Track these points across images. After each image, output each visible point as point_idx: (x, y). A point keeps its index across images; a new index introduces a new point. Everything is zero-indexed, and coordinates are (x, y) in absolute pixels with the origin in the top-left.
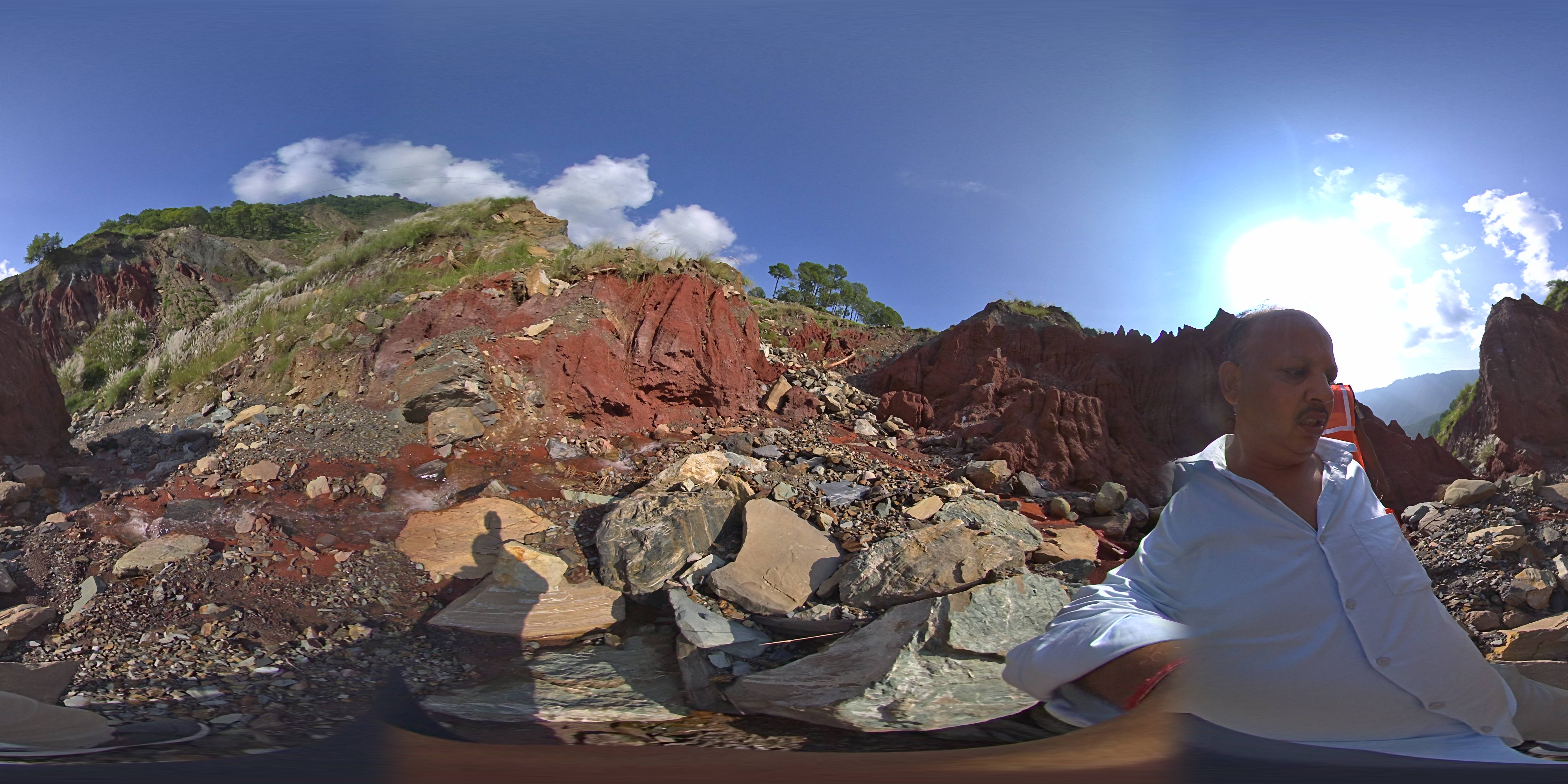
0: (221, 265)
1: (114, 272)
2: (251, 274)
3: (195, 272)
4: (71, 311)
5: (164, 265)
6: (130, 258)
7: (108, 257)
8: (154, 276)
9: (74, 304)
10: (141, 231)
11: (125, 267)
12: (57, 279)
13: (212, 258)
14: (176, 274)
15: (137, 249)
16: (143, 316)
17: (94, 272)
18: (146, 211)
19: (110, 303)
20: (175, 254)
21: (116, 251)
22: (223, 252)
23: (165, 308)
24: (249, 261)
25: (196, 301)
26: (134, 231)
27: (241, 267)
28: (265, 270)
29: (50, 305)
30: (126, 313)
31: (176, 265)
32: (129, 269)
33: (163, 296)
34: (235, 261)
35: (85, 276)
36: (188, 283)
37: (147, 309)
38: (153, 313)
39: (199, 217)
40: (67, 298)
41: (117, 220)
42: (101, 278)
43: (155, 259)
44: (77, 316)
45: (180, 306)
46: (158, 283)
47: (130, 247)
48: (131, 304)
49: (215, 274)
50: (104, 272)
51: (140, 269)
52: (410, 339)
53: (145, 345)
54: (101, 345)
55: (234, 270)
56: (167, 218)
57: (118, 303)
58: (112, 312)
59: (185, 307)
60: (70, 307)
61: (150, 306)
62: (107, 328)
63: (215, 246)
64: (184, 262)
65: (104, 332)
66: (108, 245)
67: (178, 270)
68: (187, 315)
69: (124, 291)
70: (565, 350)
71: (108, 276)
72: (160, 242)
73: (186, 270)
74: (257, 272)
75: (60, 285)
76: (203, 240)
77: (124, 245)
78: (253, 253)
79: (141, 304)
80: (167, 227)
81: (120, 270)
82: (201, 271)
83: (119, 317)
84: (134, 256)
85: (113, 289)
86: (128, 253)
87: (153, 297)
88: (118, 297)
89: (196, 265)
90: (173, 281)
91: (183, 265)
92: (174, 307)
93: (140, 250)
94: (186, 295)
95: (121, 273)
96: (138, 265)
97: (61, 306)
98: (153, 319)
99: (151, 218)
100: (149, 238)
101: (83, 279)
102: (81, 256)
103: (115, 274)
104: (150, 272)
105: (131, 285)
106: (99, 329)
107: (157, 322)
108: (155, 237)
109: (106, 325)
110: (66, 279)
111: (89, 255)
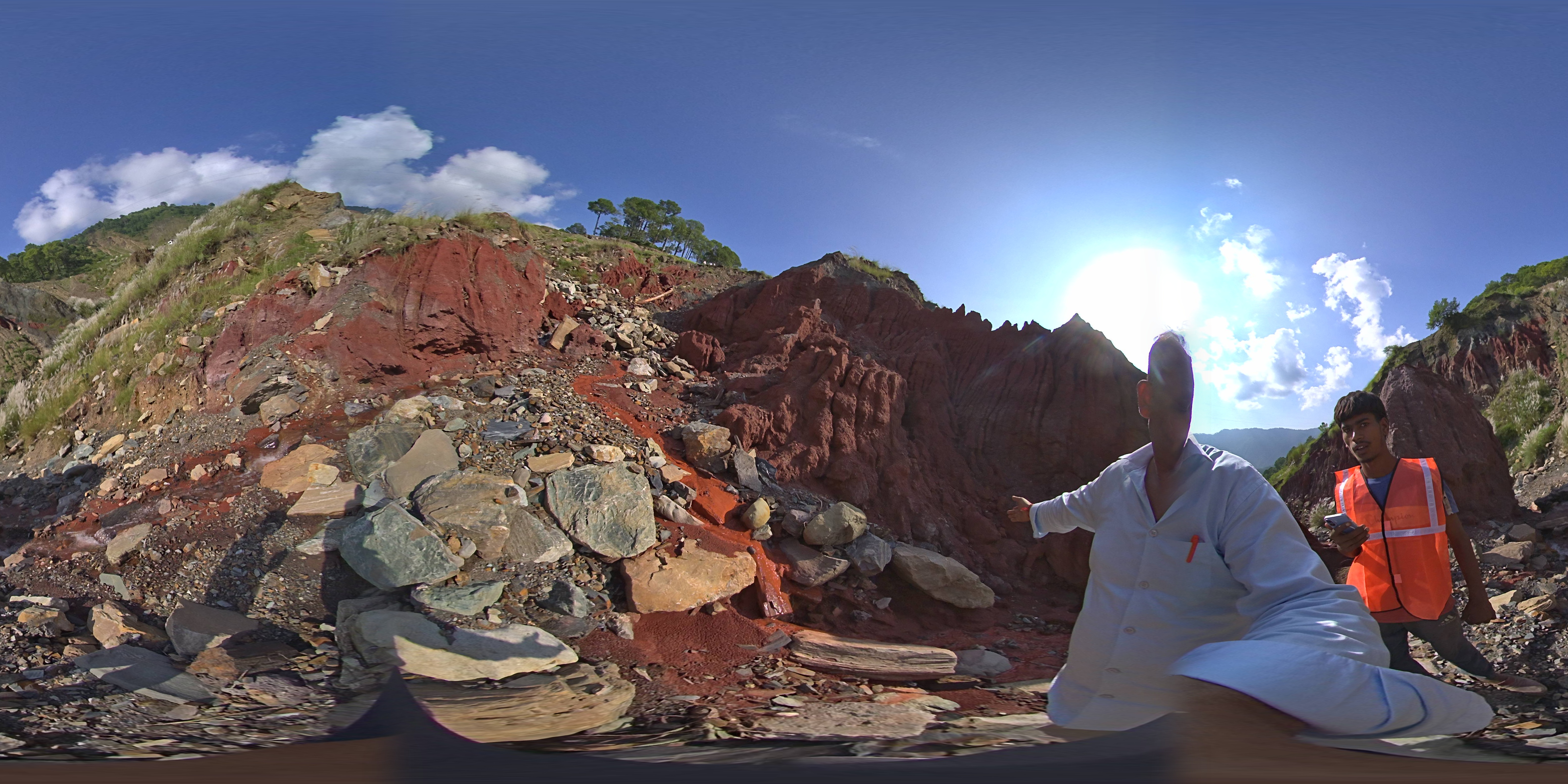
1: (1508, 333)
4: (1474, 375)
5: (1551, 320)
6: (1519, 318)
7: (1501, 319)
8: (1544, 333)
9: (1476, 368)
10: (1523, 289)
11: (1517, 326)
12: (1457, 345)
16: (1542, 374)
17: (1491, 335)
18: (1522, 269)
19: (1510, 364)
20: (1558, 308)
21: (1507, 312)
23: (1562, 363)
26: (1517, 290)
29: (1453, 370)
30: (1527, 372)
31: (1562, 319)
32: (1521, 329)
33: (1557, 351)
35: (1483, 340)
37: (1545, 366)
38: (1551, 370)
40: (1469, 363)
41: (1500, 281)
42: (1498, 340)
43: (1542, 316)
44: (1480, 380)
46: (1549, 339)
47: (1518, 307)
48: (1529, 364)
50: (1499, 334)
51: (1531, 328)
53: (1550, 402)
54: (1507, 407)
56: (1542, 273)
57: (1517, 364)
58: (1513, 373)
60: (1473, 371)
61: (1547, 363)
62: (1511, 390)
65: (1508, 393)
66: (1498, 307)
69: (1521, 351)
71: (1504, 338)
72: (1543, 298)
75: (1461, 350)
77: (1513, 305)
79: (1538, 362)
80: (1544, 282)
81: (1514, 331)
83: (1521, 378)
84: (1523, 315)
85: (1510, 350)
86: (1517, 313)
87: (1548, 352)
88: (1516, 358)
90: (1563, 335)
93: (1527, 308)
95: (1515, 333)
96: (1528, 324)
97: (1464, 371)
98: (1552, 374)
99: (1529, 275)
100: (1532, 296)
101: (1482, 343)
102: (1476, 318)
103: (1509, 335)
104: (1540, 329)
105: (1526, 344)
106: (1503, 391)
107: (1556, 378)
108: (1537, 293)
109: (1510, 386)
110: (1465, 344)
111: (1483, 318)
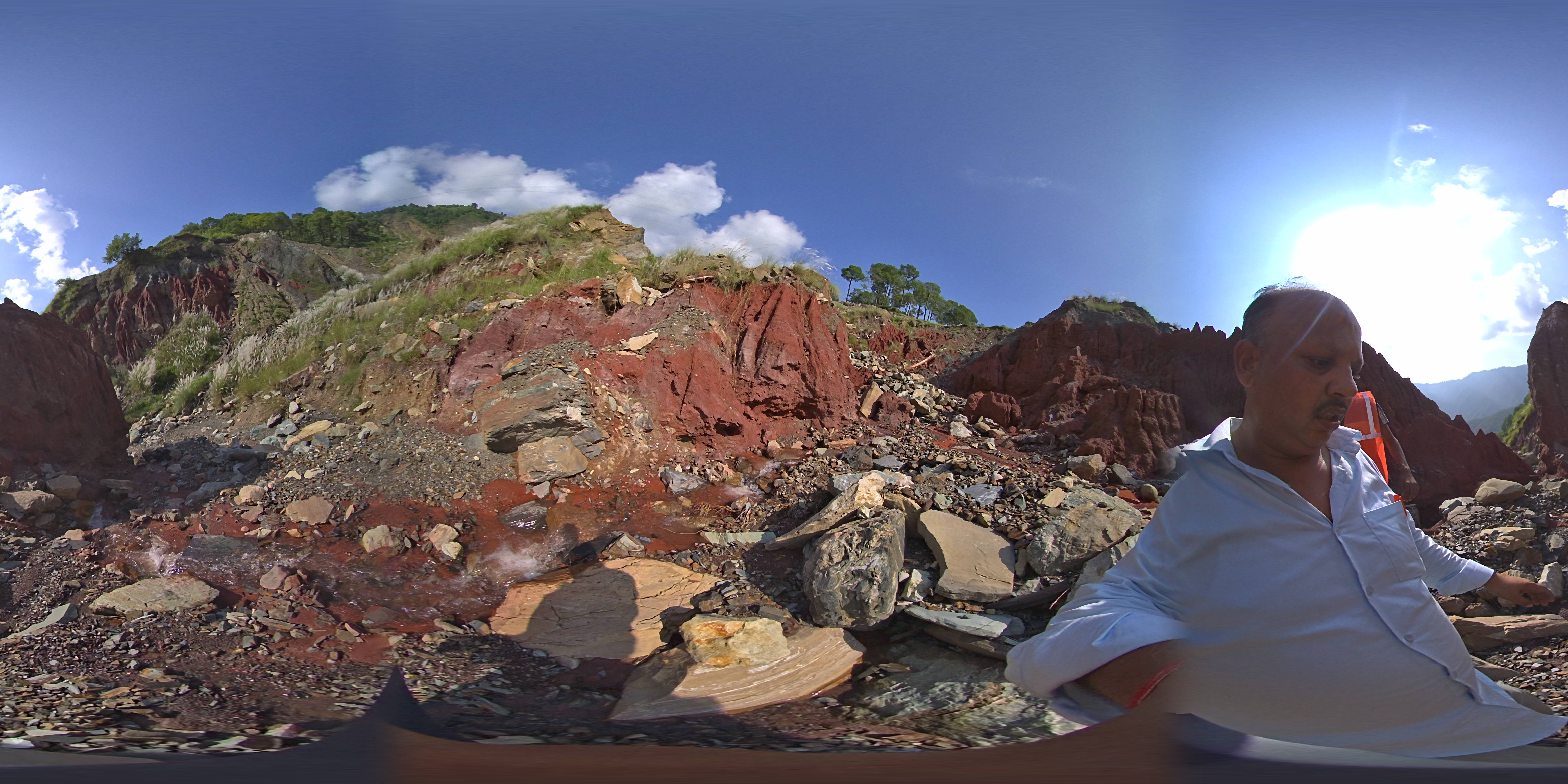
0: (299, 272)
1: (191, 275)
2: (328, 281)
3: (273, 278)
4: (145, 313)
5: (242, 269)
6: (209, 261)
7: (187, 260)
8: (232, 280)
9: (149, 306)
10: (222, 235)
11: (202, 270)
12: (134, 280)
13: (290, 264)
14: (254, 279)
15: (216, 253)
16: (217, 321)
17: (172, 275)
18: (229, 215)
19: (186, 306)
20: (254, 259)
21: (195, 254)
22: (301, 259)
23: (241, 313)
24: (327, 268)
25: (272, 307)
26: (215, 234)
27: (318, 275)
28: (342, 277)
29: (125, 306)
30: (201, 316)
31: (254, 270)
32: (207, 273)
33: (239, 301)
34: (312, 268)
35: (162, 278)
36: (265, 288)
37: (223, 314)
38: (228, 318)
39: (280, 223)
40: (143, 300)
41: (200, 223)
42: (178, 281)
43: (234, 263)
44: (151, 318)
45: (256, 312)
46: (234, 287)
47: (210, 251)
48: (205, 309)
49: (292, 280)
50: (182, 275)
51: (217, 273)
52: (491, 352)
53: (217, 351)
54: (174, 349)
55: (311, 276)
56: (249, 223)
57: (194, 306)
58: (187, 315)
59: (261, 313)
60: (145, 309)
61: (226, 311)
62: (180, 332)
63: (294, 252)
64: (263, 267)
65: (177, 335)
66: (188, 248)
67: (256, 275)
68: (262, 321)
69: (200, 295)
70: (673, 367)
71: (185, 279)
72: (240, 246)
73: (263, 276)
74: (334, 279)
75: (137, 286)
76: (282, 245)
77: (204, 248)
78: (331, 261)
79: (216, 308)
80: (248, 231)
81: (197, 273)
82: (279, 277)
83: (193, 321)
84: (212, 260)
85: (189, 292)
86: (207, 257)
87: (229, 301)
88: (194, 300)
89: (273, 271)
90: (250, 286)
91: (261, 270)
92: (250, 312)
93: (219, 254)
94: (262, 301)
95: (198, 276)
96: (216, 269)
97: (137, 308)
98: (227, 323)
99: (233, 223)
100: (229, 242)
101: (160, 281)
102: (160, 257)
103: (191, 277)
104: (227, 276)
105: (207, 288)
106: (173, 332)
107: (231, 327)
108: (236, 241)
109: (180, 328)
110: (143, 280)
111: (168, 257)
